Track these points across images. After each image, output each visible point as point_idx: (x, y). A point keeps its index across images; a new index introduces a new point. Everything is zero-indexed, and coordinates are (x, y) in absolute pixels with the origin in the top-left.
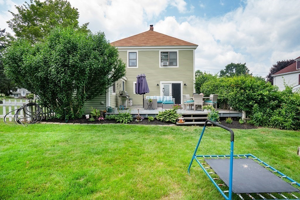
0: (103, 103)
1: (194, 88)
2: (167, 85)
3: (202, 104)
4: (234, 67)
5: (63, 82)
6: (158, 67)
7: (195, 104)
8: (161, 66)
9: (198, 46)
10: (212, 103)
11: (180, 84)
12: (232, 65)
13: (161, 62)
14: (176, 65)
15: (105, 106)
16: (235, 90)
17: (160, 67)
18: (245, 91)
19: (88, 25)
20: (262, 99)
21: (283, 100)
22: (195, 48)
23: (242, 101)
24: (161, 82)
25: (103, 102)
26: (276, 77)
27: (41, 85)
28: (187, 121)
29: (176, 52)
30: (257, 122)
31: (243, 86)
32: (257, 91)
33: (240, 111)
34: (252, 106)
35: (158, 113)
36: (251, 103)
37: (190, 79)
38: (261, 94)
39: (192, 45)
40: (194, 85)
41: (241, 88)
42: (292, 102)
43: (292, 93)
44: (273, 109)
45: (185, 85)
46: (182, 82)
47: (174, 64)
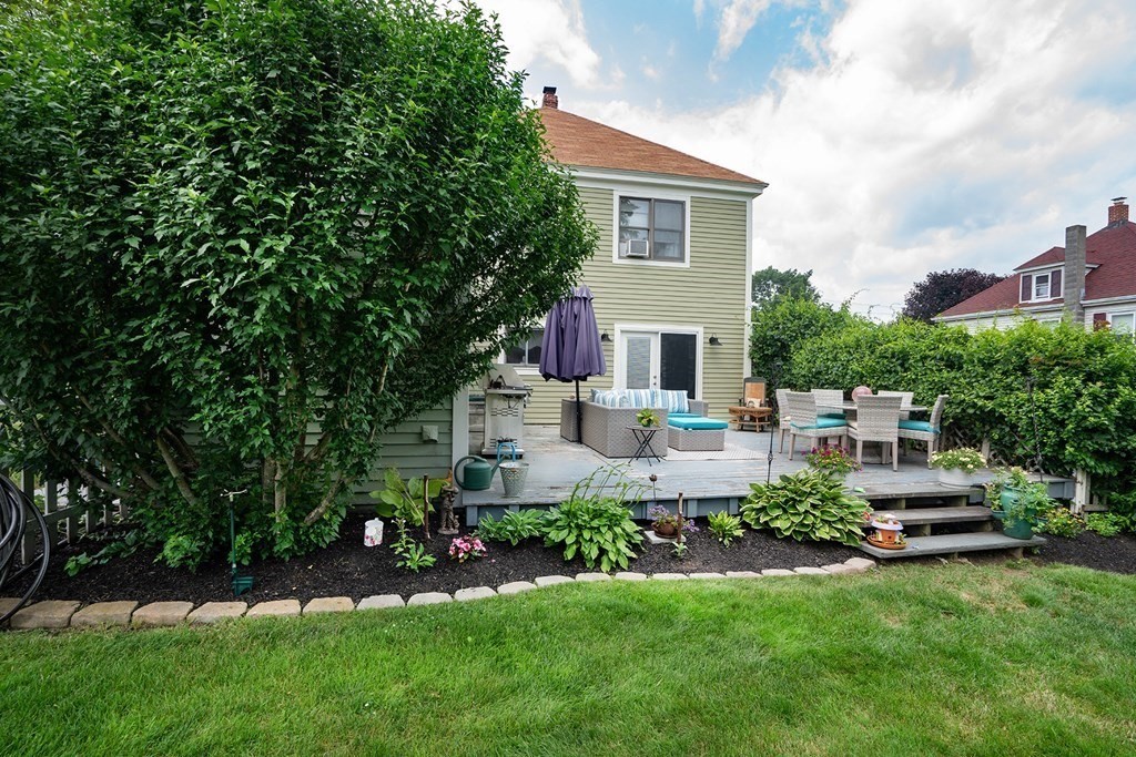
0: (435, 437)
1: (746, 356)
2: (641, 341)
3: (894, 438)
5: (273, 306)
6: (609, 259)
7: (861, 438)
8: (620, 257)
9: (766, 185)
10: (932, 433)
11: (693, 338)
13: (622, 239)
14: (681, 259)
15: (443, 451)
17: (616, 260)
22: (754, 195)
23: (1094, 431)
24: (618, 327)
25: (433, 432)
27: (45, 325)
29: (681, 204)
37: (733, 317)
39: (744, 180)
40: (747, 345)
45: (713, 341)
46: (700, 332)
47: (670, 254)
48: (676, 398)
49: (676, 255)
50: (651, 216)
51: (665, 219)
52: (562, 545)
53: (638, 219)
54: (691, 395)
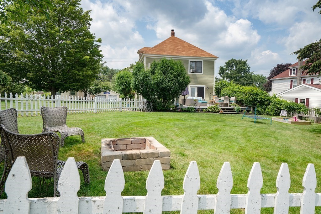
1: (214, 91)
2: (194, 88)
3: (228, 103)
4: (234, 64)
7: (224, 103)
8: (190, 72)
11: (203, 88)
12: (233, 61)
13: (190, 69)
14: (201, 72)
16: (248, 95)
18: (253, 96)
19: (90, 12)
20: (261, 100)
21: (271, 101)
23: (252, 101)
24: (189, 85)
26: (274, 81)
28: (224, 111)
29: (202, 62)
30: (259, 113)
31: (252, 93)
32: (259, 96)
33: (250, 107)
34: (256, 104)
35: (207, 108)
36: (256, 103)
37: (211, 83)
38: (261, 98)
40: (214, 89)
41: (251, 94)
42: (275, 102)
43: (276, 98)
44: (266, 106)
45: (207, 88)
46: (204, 86)
47: (199, 71)
48: (200, 98)
49: (200, 72)
50: (196, 65)
51: (198, 65)
52: (188, 111)
53: (194, 65)
54: (203, 98)
